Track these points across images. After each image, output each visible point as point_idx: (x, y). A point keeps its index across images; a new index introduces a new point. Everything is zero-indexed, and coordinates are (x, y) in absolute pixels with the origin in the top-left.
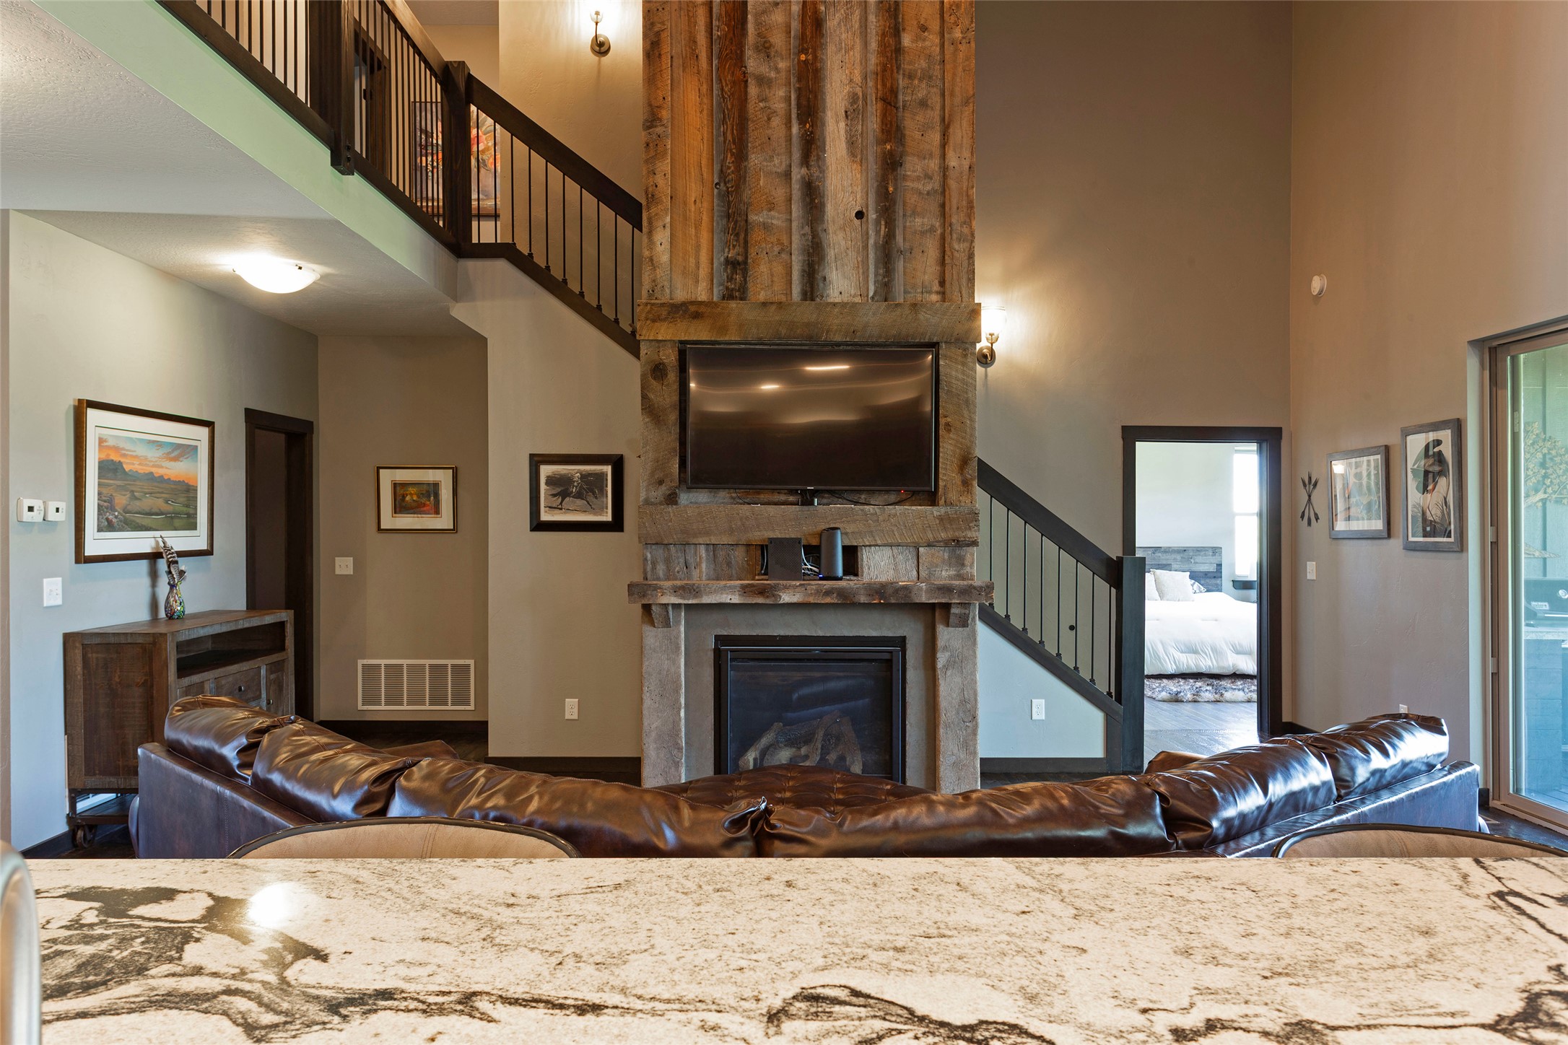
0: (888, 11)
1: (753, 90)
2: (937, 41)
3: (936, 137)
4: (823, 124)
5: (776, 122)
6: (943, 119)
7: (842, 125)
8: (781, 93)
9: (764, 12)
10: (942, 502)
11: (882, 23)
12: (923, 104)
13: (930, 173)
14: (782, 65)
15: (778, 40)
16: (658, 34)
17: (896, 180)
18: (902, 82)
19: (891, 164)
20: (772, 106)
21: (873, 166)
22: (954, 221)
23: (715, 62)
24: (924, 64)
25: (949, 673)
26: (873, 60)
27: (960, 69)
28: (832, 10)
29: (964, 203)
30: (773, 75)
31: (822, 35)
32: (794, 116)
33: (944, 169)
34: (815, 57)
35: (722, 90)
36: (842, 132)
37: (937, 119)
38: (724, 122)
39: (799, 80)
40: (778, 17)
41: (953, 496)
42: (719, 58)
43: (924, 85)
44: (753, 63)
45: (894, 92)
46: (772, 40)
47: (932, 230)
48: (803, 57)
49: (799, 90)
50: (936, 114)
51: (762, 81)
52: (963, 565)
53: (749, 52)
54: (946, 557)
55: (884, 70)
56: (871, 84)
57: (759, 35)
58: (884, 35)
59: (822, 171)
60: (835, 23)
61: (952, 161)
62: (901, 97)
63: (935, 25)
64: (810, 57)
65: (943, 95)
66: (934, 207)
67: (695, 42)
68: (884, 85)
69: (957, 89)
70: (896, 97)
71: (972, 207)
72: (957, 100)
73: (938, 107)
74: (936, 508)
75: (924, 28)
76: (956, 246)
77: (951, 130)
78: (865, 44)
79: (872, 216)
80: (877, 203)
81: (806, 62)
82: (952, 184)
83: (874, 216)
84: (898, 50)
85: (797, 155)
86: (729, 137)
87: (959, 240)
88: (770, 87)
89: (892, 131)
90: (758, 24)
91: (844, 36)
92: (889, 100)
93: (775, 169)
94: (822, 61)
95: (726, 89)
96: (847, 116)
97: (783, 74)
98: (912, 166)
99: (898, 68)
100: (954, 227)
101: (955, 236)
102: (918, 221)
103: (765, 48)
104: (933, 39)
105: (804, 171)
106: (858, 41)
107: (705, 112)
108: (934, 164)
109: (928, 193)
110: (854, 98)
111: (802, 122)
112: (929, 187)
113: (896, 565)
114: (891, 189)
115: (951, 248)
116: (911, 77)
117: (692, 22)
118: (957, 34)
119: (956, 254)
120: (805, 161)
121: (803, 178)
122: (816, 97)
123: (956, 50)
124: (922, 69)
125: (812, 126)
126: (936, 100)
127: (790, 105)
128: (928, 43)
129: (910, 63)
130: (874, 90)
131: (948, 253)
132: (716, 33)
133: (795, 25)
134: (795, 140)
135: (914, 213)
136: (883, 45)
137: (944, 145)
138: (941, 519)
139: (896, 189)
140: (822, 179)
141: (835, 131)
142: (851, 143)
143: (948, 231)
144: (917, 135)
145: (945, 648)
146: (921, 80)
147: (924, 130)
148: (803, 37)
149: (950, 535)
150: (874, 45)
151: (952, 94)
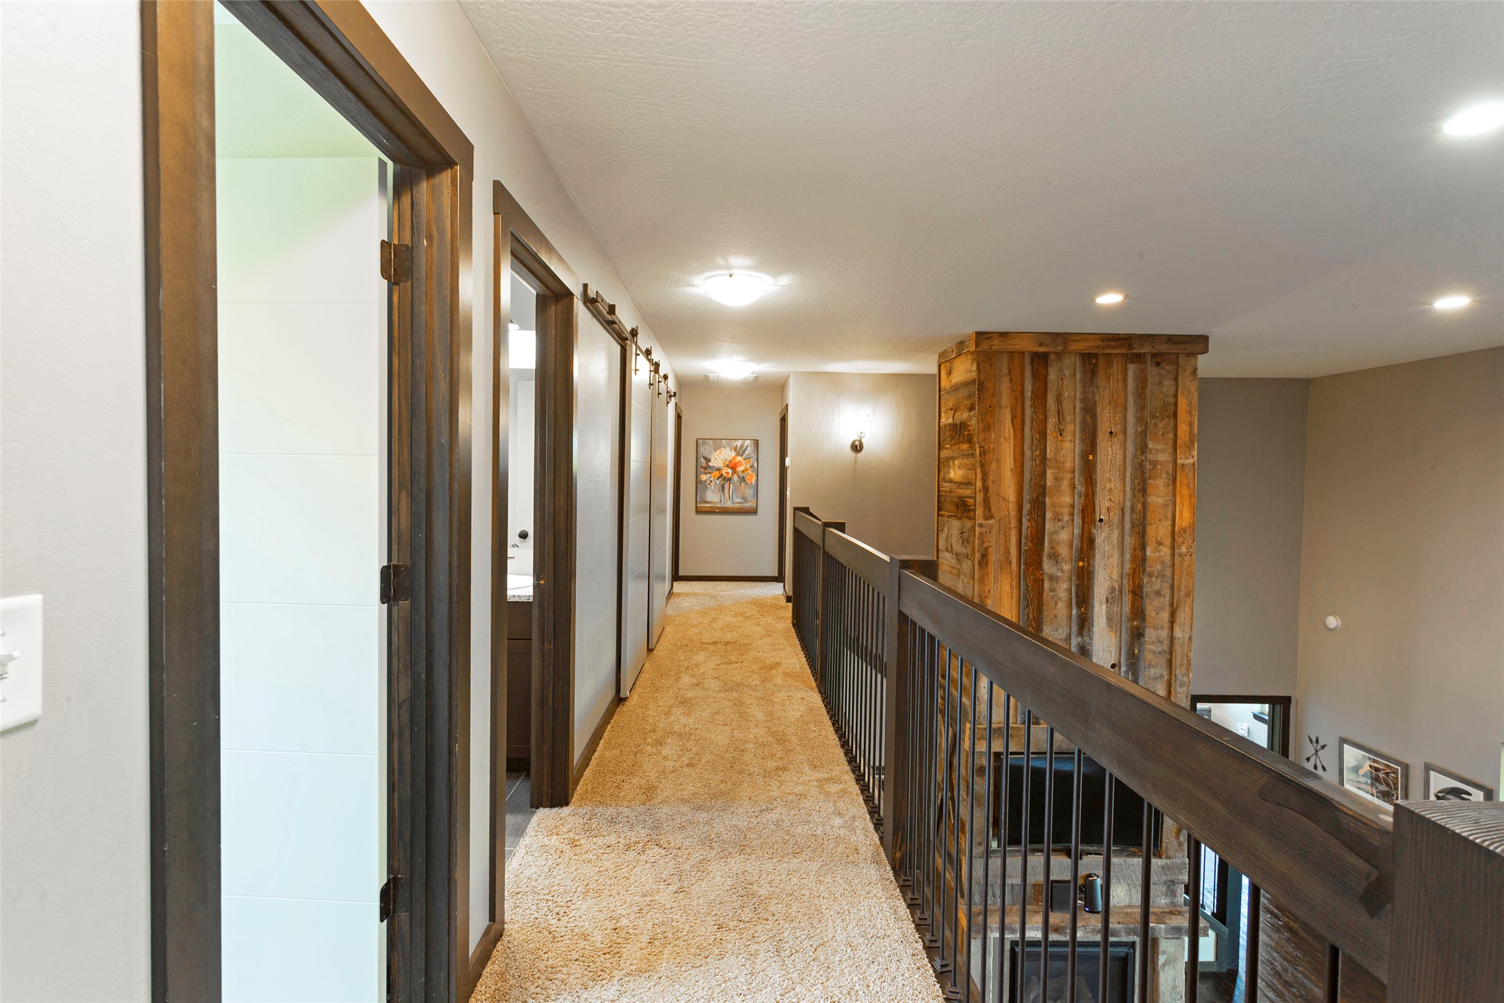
0: (1138, 533)
1: (1047, 584)
2: (1169, 552)
3: (1165, 616)
4: (1093, 608)
5: (1061, 605)
6: (1172, 604)
7: (1104, 607)
8: (1065, 586)
9: (1055, 532)
10: (1164, 856)
11: (1133, 541)
12: (1158, 593)
13: (1161, 639)
14: (1066, 567)
15: (1063, 551)
16: (986, 549)
17: (1140, 645)
18: (1146, 580)
19: (1137, 635)
20: (1059, 595)
21: (1125, 636)
22: (1177, 672)
23: (1022, 567)
24: (1159, 567)
25: (1166, 968)
26: (1128, 566)
27: (1185, 573)
28: (1099, 531)
29: (1185, 662)
30: (1059, 574)
31: (1094, 549)
32: (1074, 603)
33: (1172, 639)
34: (1089, 564)
35: (1027, 585)
36: (1104, 612)
37: (1167, 603)
38: (1027, 606)
39: (1078, 579)
40: (1064, 536)
41: (1171, 853)
42: (1025, 564)
43: (1159, 581)
44: (1047, 566)
45: (1140, 587)
46: (1059, 551)
47: (1162, 676)
48: (1081, 564)
49: (1078, 586)
50: (1167, 600)
51: (1053, 578)
52: (1175, 896)
53: (1045, 559)
54: (1164, 889)
55: (1134, 572)
56: (1125, 582)
57: (1052, 548)
58: (1135, 549)
59: (1091, 639)
60: (1102, 539)
61: (1178, 633)
62: (1144, 590)
63: (1168, 542)
64: (1086, 564)
65: (1172, 587)
66: (1163, 661)
67: (1009, 552)
68: (1134, 582)
69: (1183, 586)
70: (1142, 590)
71: (1190, 664)
72: (1182, 594)
73: (1168, 596)
74: (1160, 860)
75: (1160, 544)
76: (1179, 690)
77: (1178, 613)
78: (1122, 554)
79: (1123, 669)
80: (1127, 660)
81: (1083, 567)
82: (1178, 649)
83: (1125, 669)
84: (1144, 559)
85: (1075, 629)
86: (1031, 616)
87: (1181, 686)
88: (1057, 582)
89: (1138, 613)
90: (1051, 541)
91: (1107, 548)
92: (1137, 593)
93: (1059, 637)
94: (1094, 566)
95: (1030, 585)
96: (1107, 601)
97: (1066, 574)
98: (1150, 635)
99: (1144, 571)
100: (1177, 677)
101: (1178, 683)
102: (1153, 671)
103: (1055, 557)
104: (1165, 551)
105: (1079, 639)
106: (1116, 551)
107: (1014, 599)
108: (1164, 634)
109: (1160, 653)
110: (1112, 590)
111: (1079, 606)
112: (1160, 649)
113: (1130, 895)
114: (1136, 651)
115: (1176, 691)
116: (1150, 576)
117: (1007, 540)
118: (1184, 550)
119: (1179, 695)
120: (1081, 632)
121: (1079, 644)
122: (1088, 590)
123: (1183, 560)
124: (1158, 571)
125: (1086, 609)
126: (1166, 591)
127: (1071, 594)
128: (1162, 553)
129: (1150, 567)
130: (1127, 586)
131: (1173, 693)
132: (1024, 548)
133: (1076, 542)
134: (1074, 618)
135: (1150, 666)
136: (1134, 557)
137: (1172, 623)
138: (1163, 867)
139: (1139, 651)
140: (1090, 644)
141: (1100, 611)
142: (1110, 619)
143: (1173, 680)
144: (1153, 614)
145: (1164, 952)
146: (1157, 578)
147: (1159, 610)
148: (1081, 551)
149: (1169, 878)
150: (1128, 556)
151: (1179, 590)
